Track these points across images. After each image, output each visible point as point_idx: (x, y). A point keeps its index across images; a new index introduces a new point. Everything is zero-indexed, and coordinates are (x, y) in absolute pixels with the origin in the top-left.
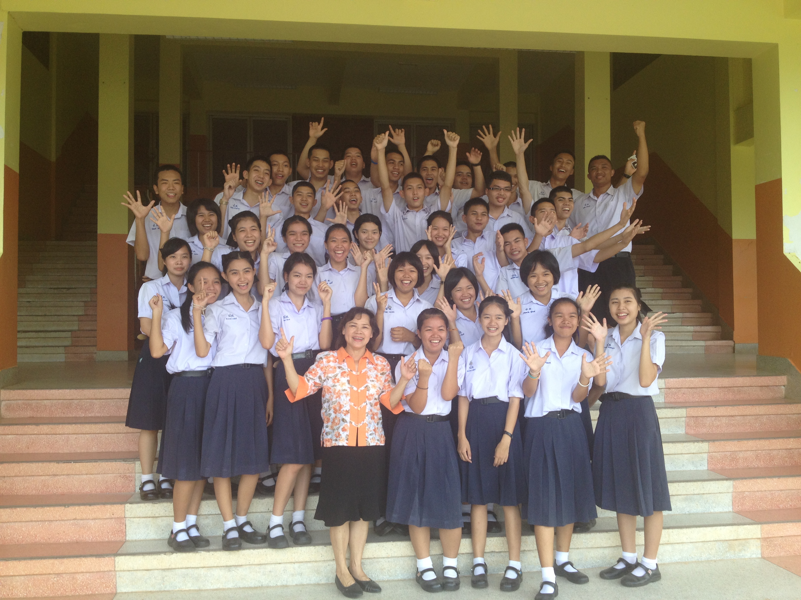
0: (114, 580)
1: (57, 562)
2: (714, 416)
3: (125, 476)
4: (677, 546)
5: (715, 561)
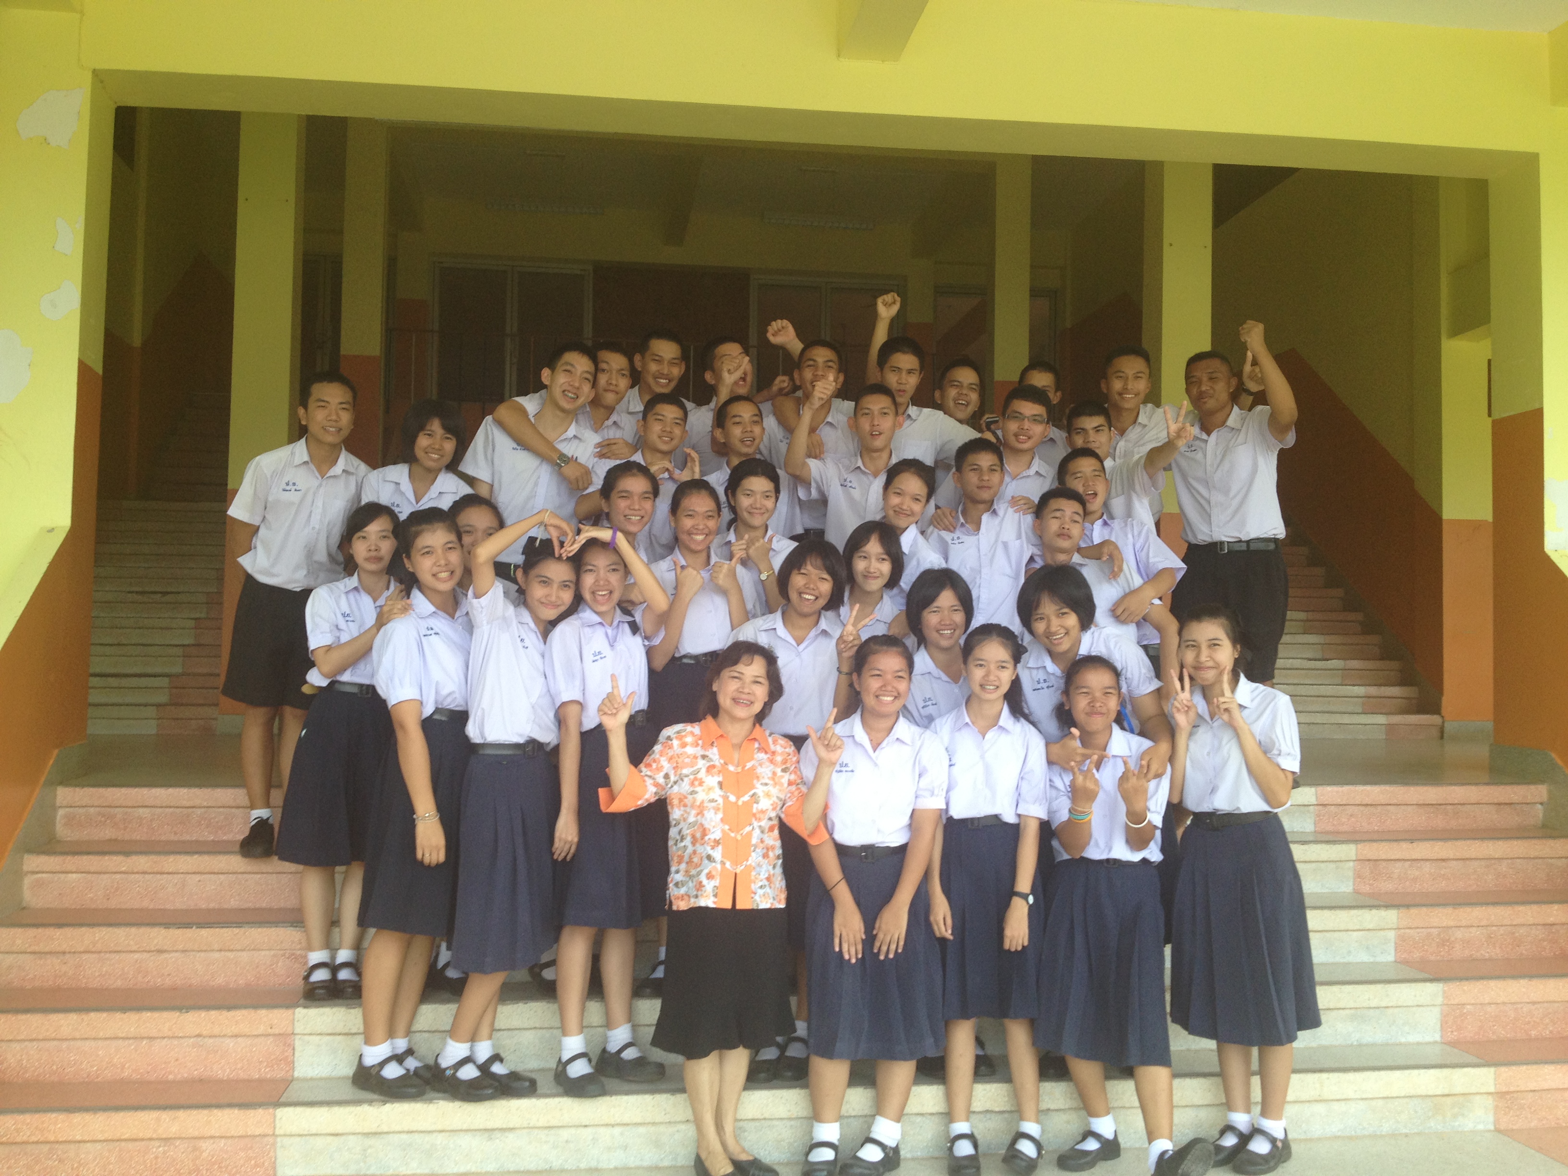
0: (272, 1154)
1: (165, 1116)
2: (1408, 860)
3: (293, 954)
4: (1336, 1106)
5: (1406, 1135)
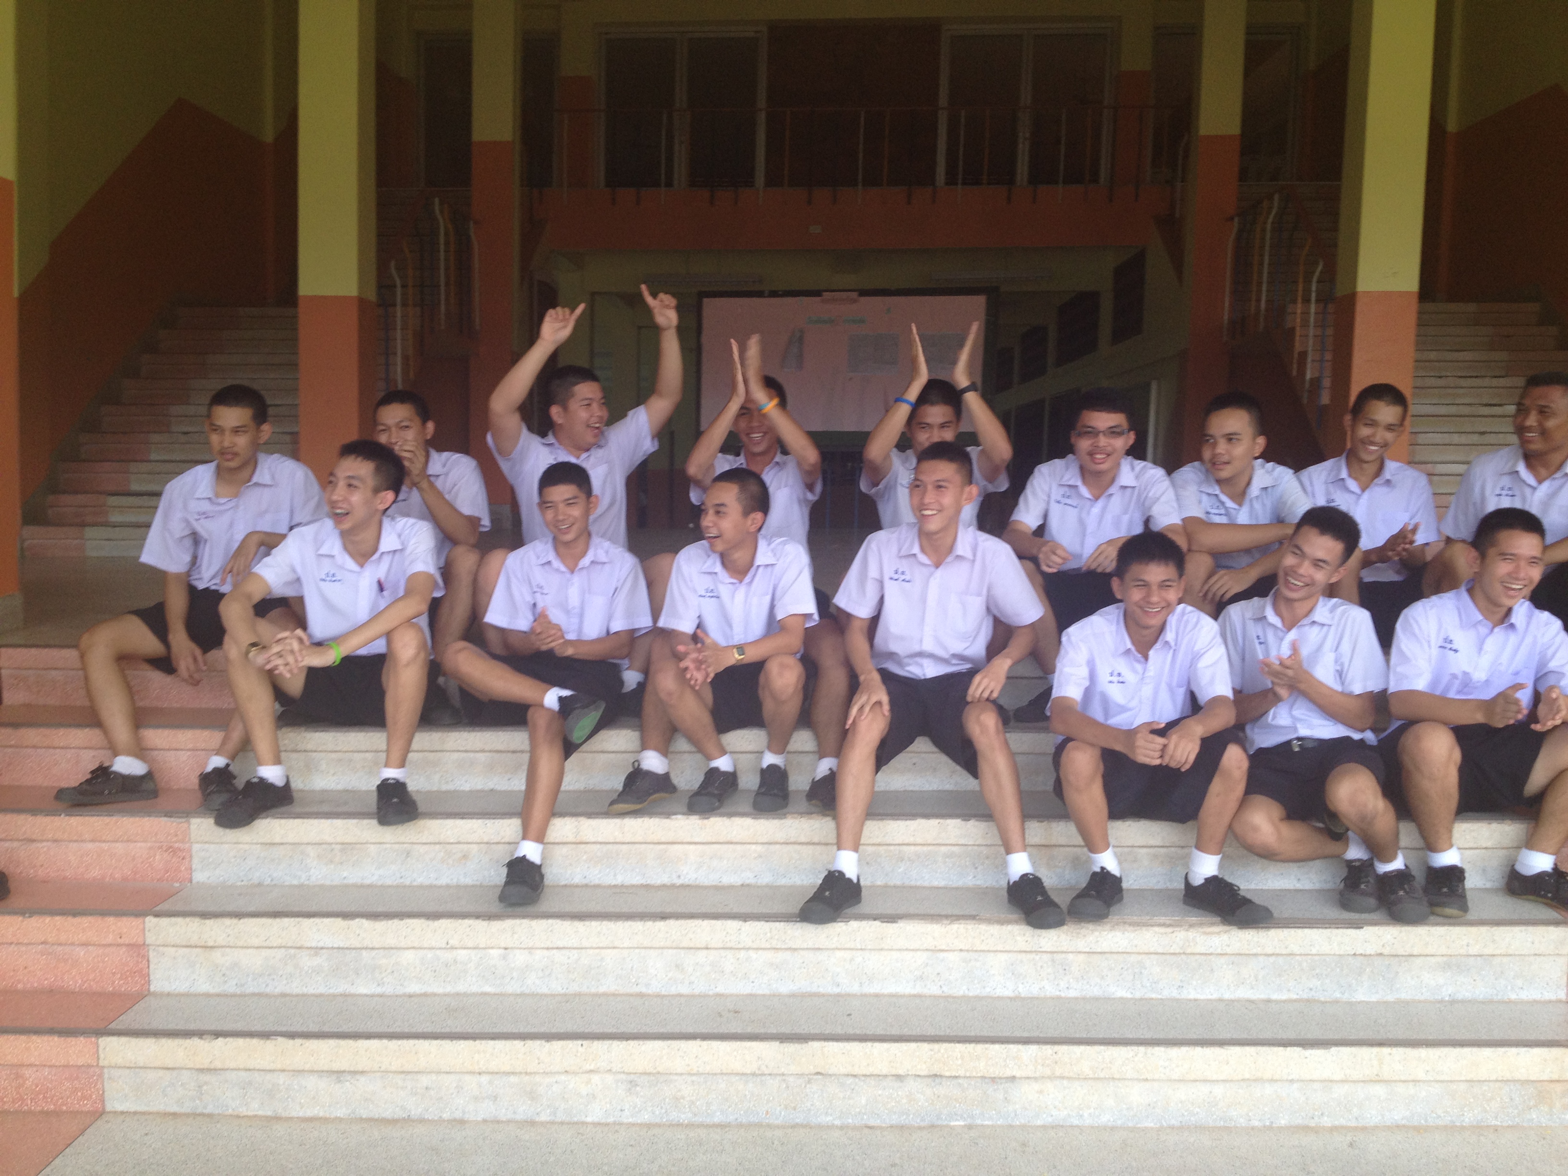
0: (99, 1086)
3: (171, 847)
4: (1400, 1088)
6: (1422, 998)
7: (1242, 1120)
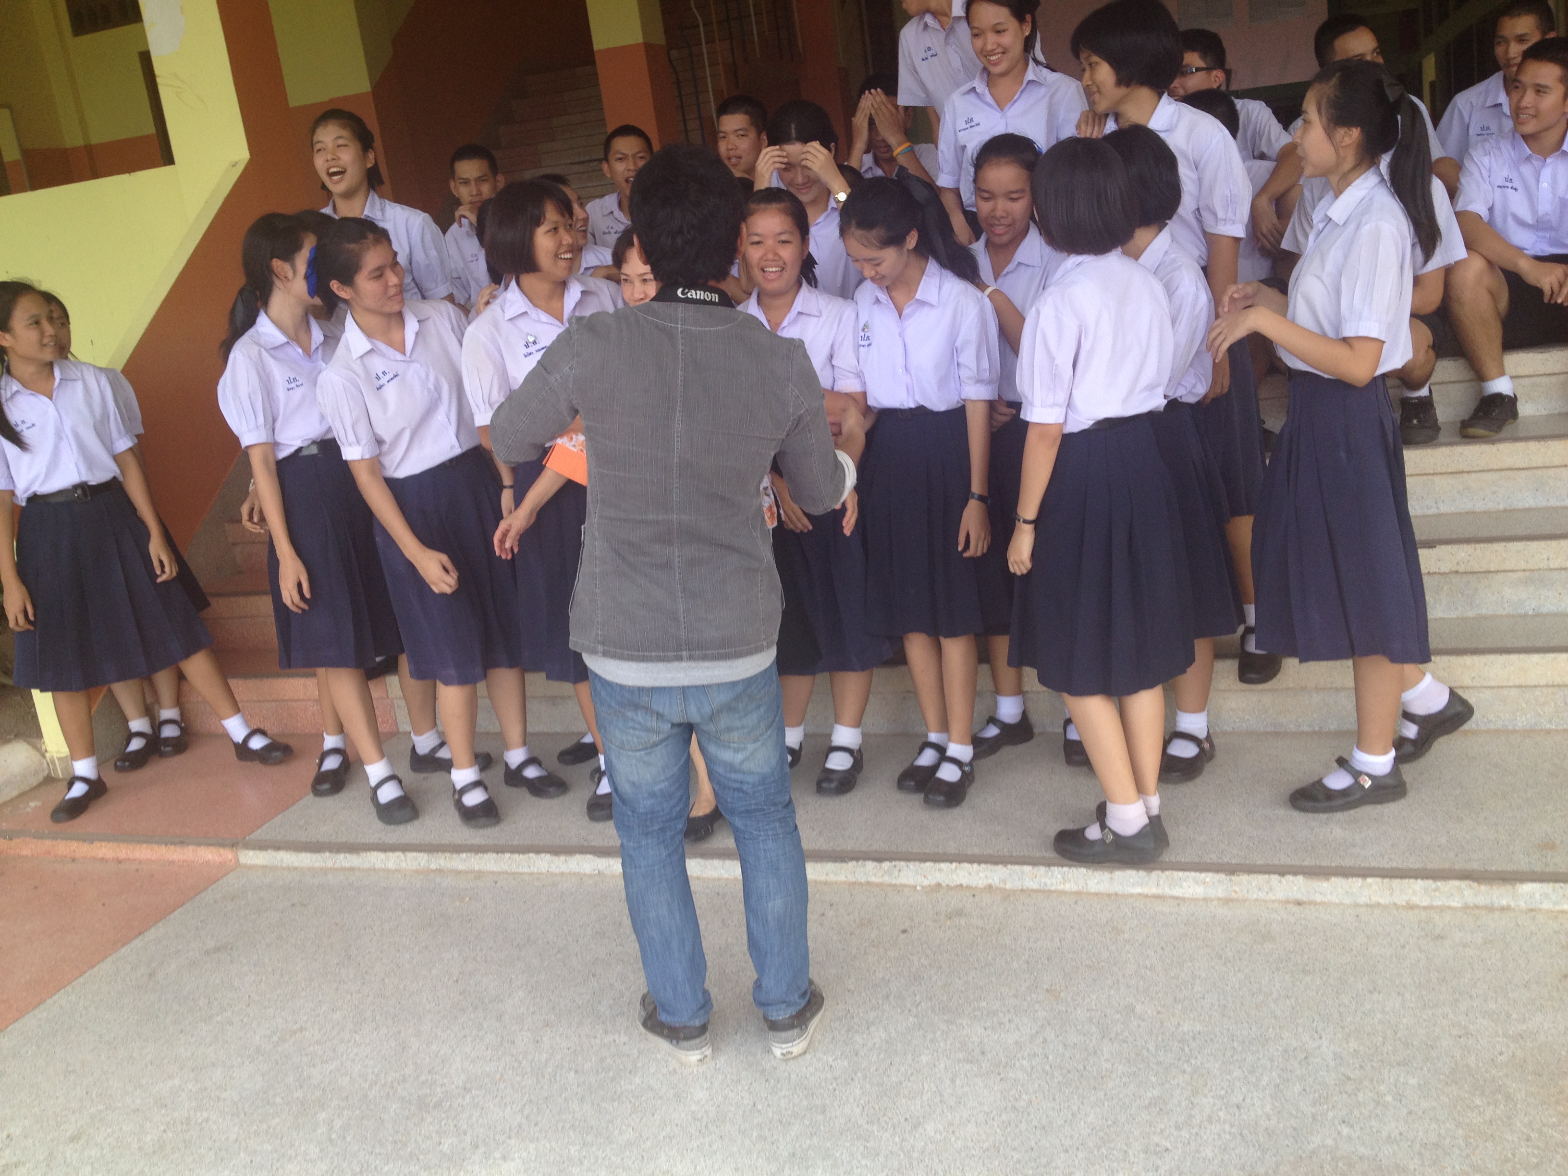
6: (1505, 613)
7: (1292, 726)
